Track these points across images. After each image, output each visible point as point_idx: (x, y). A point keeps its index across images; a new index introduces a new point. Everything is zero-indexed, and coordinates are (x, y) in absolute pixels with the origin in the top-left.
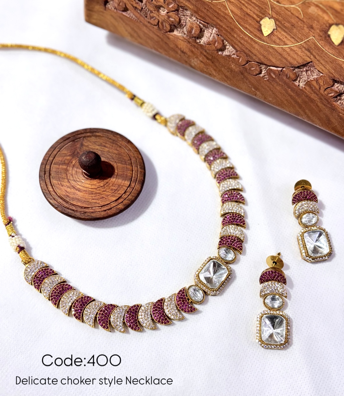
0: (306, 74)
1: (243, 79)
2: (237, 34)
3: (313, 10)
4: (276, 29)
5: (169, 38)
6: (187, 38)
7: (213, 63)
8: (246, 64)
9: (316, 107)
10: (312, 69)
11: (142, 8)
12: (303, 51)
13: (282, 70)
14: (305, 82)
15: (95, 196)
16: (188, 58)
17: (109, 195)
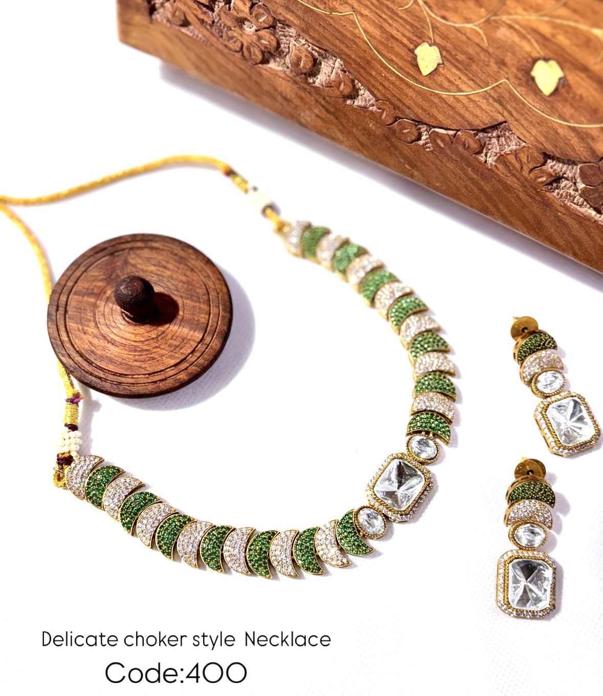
0: (497, 143)
1: (389, 148)
2: (376, 71)
3: (503, 33)
4: (443, 64)
5: (260, 74)
6: (291, 76)
7: (337, 119)
8: (394, 123)
9: (515, 200)
10: (507, 134)
11: (213, 22)
12: (490, 103)
13: (456, 134)
14: (495, 156)
15: (140, 355)
16: (294, 109)
17: (163, 355)
